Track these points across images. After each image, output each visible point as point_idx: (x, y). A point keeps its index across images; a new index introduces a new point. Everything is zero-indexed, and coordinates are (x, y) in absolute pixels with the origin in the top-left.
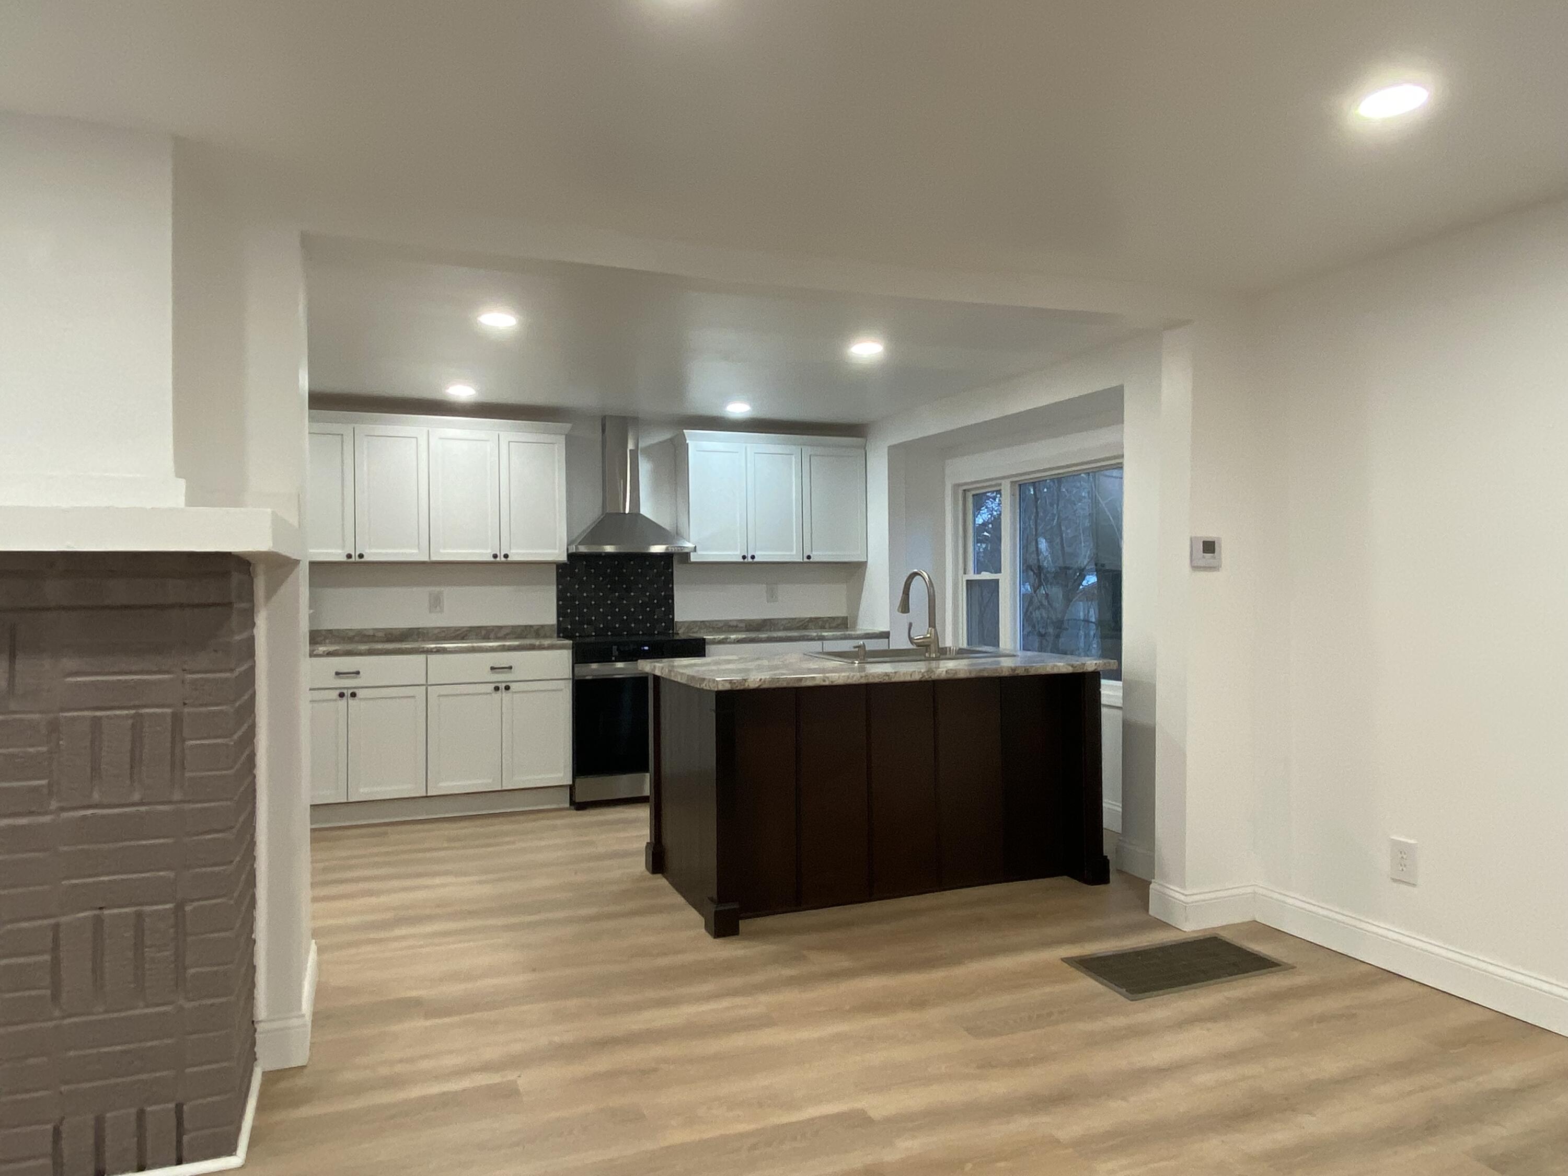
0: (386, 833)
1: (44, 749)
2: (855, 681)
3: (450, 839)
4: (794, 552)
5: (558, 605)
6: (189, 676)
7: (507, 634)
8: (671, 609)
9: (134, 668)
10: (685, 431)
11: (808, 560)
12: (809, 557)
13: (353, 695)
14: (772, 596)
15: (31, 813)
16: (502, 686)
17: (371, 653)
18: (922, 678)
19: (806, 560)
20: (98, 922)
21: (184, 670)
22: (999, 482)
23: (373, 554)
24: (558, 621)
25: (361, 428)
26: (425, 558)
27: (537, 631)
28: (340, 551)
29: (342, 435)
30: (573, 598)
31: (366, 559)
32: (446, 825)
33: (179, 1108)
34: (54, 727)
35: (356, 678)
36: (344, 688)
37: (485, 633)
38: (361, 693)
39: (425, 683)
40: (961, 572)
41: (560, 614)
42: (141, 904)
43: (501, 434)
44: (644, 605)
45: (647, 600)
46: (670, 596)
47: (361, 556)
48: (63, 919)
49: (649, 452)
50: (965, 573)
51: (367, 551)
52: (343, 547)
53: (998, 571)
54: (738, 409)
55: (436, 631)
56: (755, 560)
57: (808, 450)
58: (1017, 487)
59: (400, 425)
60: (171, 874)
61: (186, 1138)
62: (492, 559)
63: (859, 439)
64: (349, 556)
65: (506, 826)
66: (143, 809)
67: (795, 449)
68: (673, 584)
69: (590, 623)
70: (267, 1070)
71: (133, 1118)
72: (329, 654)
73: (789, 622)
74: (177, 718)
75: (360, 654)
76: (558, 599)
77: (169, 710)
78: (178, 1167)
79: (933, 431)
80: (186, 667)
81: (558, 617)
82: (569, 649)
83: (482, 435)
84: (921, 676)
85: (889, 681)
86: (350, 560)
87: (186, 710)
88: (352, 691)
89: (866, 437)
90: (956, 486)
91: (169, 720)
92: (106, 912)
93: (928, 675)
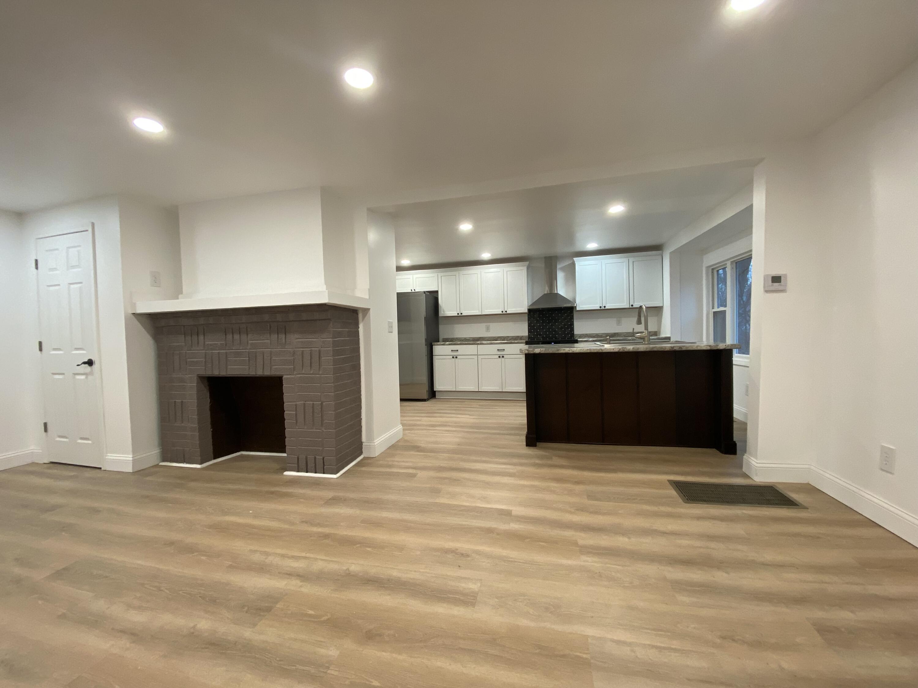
0: (464, 402)
1: (292, 358)
2: (585, 351)
3: (480, 405)
4: (625, 304)
5: (528, 329)
6: (322, 340)
7: (511, 339)
8: (572, 329)
9: (310, 337)
10: (574, 258)
11: (632, 307)
12: (632, 305)
13: (456, 357)
14: (619, 323)
15: (291, 375)
16: (501, 356)
17: (460, 344)
18: (619, 351)
19: (631, 307)
20: (304, 404)
21: (321, 338)
22: (725, 263)
23: (465, 313)
24: (529, 334)
25: (461, 272)
26: (480, 314)
27: (521, 338)
28: (456, 312)
29: (456, 275)
30: (534, 326)
31: (463, 315)
32: (484, 401)
33: (323, 458)
34: (294, 353)
35: (457, 352)
36: (454, 355)
37: (496, 339)
38: (459, 357)
39: (477, 354)
40: (711, 307)
41: (529, 331)
42: (314, 401)
43: (504, 269)
44: (561, 328)
45: (563, 326)
46: (572, 324)
47: (461, 314)
48: (297, 403)
49: (562, 269)
50: (713, 308)
51: (463, 312)
52: (457, 311)
53: (725, 306)
54: (592, 246)
55: (488, 338)
56: (606, 308)
57: (631, 260)
58: (734, 264)
59: (472, 270)
60: (320, 394)
61: (325, 467)
62: (502, 313)
63: (660, 251)
64: (458, 314)
65: (502, 403)
66: (313, 375)
67: (626, 260)
68: (573, 320)
69: (540, 335)
70: (365, 456)
71: (305, 458)
72: (449, 344)
73: (627, 334)
74: (319, 351)
75: (458, 344)
76: (529, 326)
77: (318, 349)
78: (324, 474)
79: (684, 242)
80: (321, 337)
81: (528, 333)
82: (524, 343)
83: (498, 270)
84: (619, 350)
85: (602, 352)
86: (458, 315)
87: (322, 349)
88: (456, 356)
89: (662, 250)
90: (708, 267)
91: (318, 350)
92: (306, 402)
93: (623, 349)
